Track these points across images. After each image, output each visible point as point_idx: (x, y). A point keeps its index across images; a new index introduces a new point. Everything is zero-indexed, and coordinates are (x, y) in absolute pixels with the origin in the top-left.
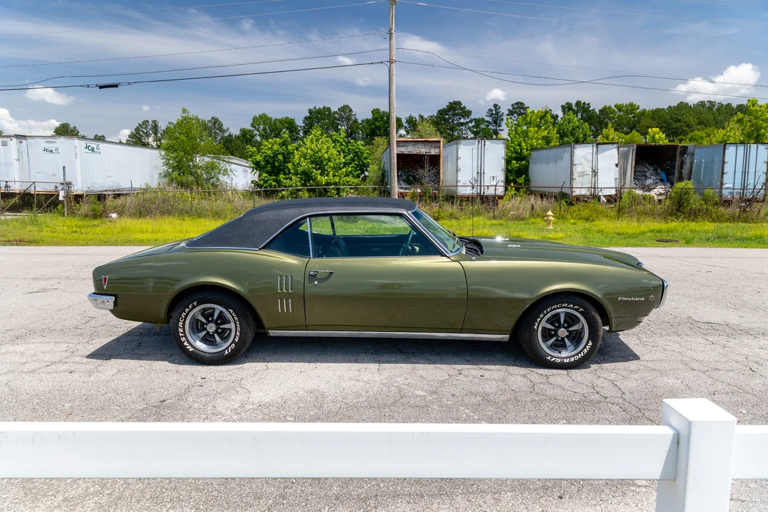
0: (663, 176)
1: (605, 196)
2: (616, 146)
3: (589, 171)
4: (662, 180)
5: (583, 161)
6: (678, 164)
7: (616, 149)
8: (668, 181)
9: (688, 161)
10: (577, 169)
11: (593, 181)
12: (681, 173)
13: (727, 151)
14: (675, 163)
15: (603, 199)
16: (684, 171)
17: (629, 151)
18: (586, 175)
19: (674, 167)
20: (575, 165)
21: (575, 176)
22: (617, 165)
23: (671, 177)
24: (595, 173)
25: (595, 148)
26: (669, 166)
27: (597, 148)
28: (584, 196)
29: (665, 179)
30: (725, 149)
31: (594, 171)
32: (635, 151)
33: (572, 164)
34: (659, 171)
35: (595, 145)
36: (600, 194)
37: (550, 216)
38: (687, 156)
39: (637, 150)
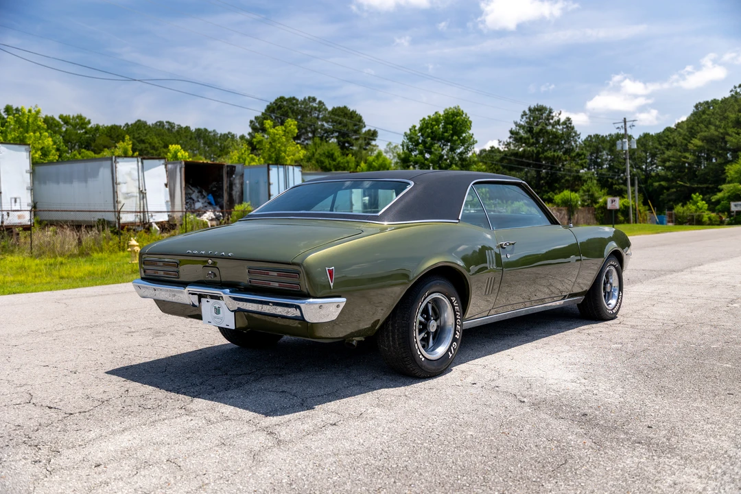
0: (211, 198)
1: (157, 223)
2: (163, 161)
3: (135, 191)
4: (210, 203)
5: (128, 179)
6: (225, 185)
7: (164, 166)
8: (216, 205)
9: (237, 182)
10: (122, 189)
11: (142, 205)
12: (230, 195)
13: (271, 172)
14: (223, 184)
15: (155, 226)
16: (234, 193)
17: (176, 168)
18: (133, 196)
19: (221, 188)
20: (119, 184)
21: (121, 198)
22: (166, 185)
23: (219, 200)
24: (143, 194)
25: (140, 164)
26: (216, 187)
27: (142, 163)
28: (133, 224)
29: (213, 202)
30: (269, 170)
31: (141, 192)
32: (183, 170)
33: (114, 183)
34: (204, 193)
35: (140, 160)
36: (151, 221)
37: (134, 246)
38: (236, 176)
39: (186, 168)
